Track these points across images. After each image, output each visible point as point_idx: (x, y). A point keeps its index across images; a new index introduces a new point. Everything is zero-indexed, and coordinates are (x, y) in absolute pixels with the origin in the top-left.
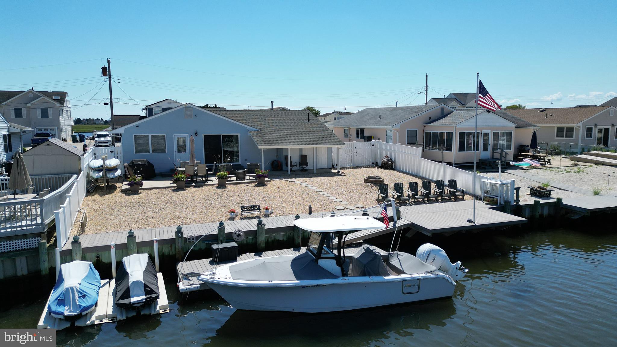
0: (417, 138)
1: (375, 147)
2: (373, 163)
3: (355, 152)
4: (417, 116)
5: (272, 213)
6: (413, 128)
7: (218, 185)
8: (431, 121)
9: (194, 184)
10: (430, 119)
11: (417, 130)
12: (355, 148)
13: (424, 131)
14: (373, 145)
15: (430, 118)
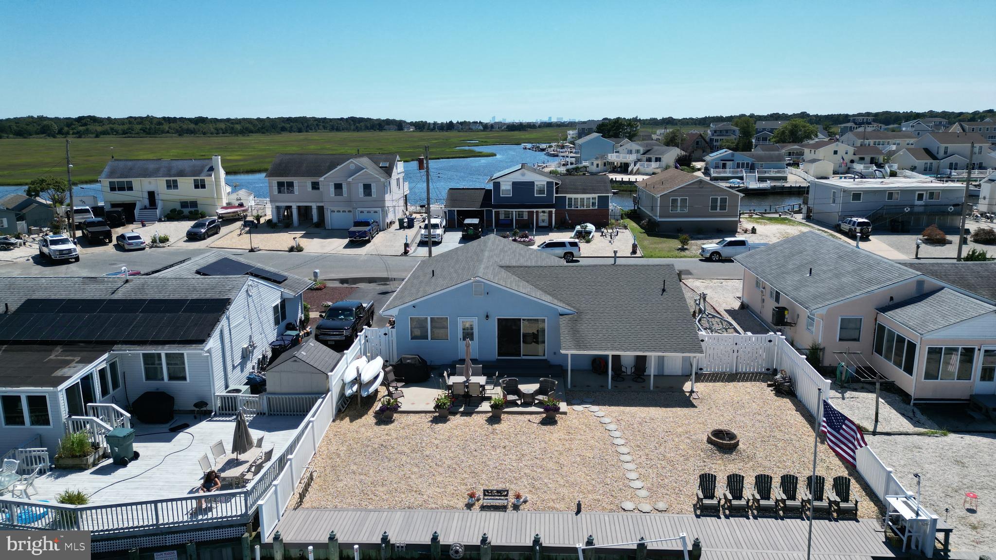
0: (860, 331)
1: (775, 344)
2: (768, 369)
3: (736, 351)
4: (863, 296)
5: (525, 502)
6: (852, 314)
7: (490, 414)
8: (894, 304)
9: (462, 409)
10: (891, 300)
11: (861, 319)
12: (736, 344)
13: (876, 320)
14: (770, 341)
15: (892, 298)
